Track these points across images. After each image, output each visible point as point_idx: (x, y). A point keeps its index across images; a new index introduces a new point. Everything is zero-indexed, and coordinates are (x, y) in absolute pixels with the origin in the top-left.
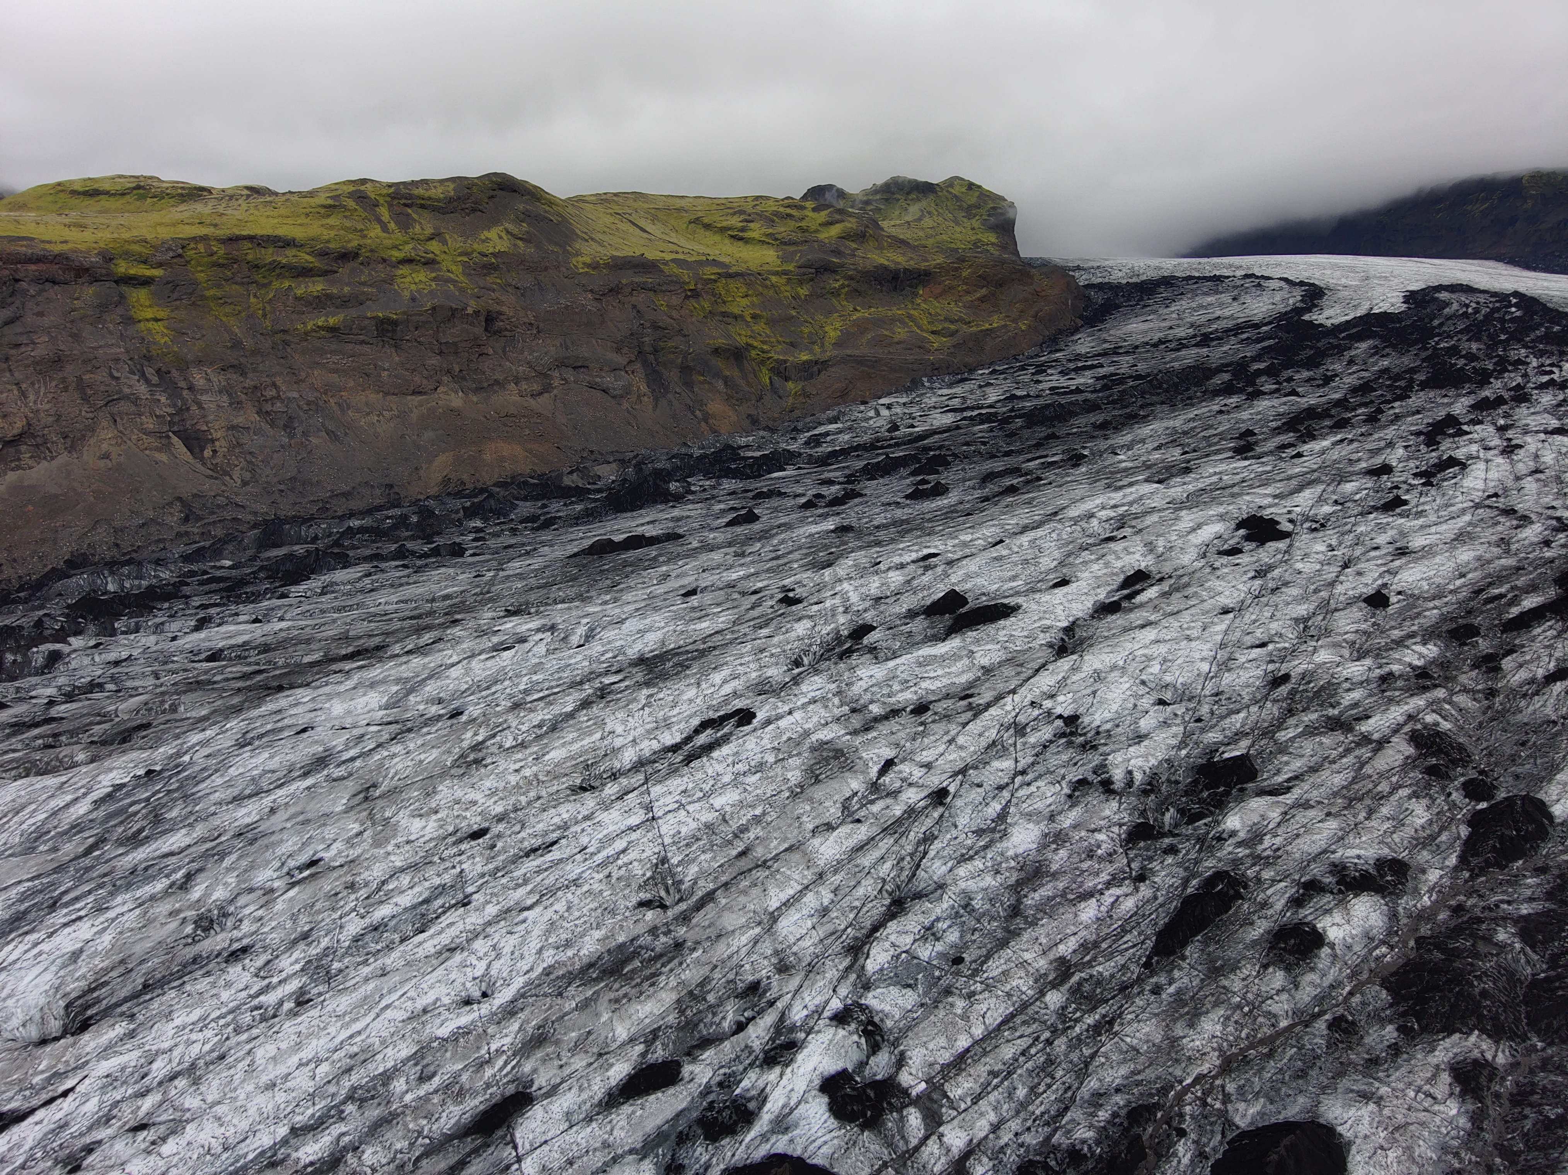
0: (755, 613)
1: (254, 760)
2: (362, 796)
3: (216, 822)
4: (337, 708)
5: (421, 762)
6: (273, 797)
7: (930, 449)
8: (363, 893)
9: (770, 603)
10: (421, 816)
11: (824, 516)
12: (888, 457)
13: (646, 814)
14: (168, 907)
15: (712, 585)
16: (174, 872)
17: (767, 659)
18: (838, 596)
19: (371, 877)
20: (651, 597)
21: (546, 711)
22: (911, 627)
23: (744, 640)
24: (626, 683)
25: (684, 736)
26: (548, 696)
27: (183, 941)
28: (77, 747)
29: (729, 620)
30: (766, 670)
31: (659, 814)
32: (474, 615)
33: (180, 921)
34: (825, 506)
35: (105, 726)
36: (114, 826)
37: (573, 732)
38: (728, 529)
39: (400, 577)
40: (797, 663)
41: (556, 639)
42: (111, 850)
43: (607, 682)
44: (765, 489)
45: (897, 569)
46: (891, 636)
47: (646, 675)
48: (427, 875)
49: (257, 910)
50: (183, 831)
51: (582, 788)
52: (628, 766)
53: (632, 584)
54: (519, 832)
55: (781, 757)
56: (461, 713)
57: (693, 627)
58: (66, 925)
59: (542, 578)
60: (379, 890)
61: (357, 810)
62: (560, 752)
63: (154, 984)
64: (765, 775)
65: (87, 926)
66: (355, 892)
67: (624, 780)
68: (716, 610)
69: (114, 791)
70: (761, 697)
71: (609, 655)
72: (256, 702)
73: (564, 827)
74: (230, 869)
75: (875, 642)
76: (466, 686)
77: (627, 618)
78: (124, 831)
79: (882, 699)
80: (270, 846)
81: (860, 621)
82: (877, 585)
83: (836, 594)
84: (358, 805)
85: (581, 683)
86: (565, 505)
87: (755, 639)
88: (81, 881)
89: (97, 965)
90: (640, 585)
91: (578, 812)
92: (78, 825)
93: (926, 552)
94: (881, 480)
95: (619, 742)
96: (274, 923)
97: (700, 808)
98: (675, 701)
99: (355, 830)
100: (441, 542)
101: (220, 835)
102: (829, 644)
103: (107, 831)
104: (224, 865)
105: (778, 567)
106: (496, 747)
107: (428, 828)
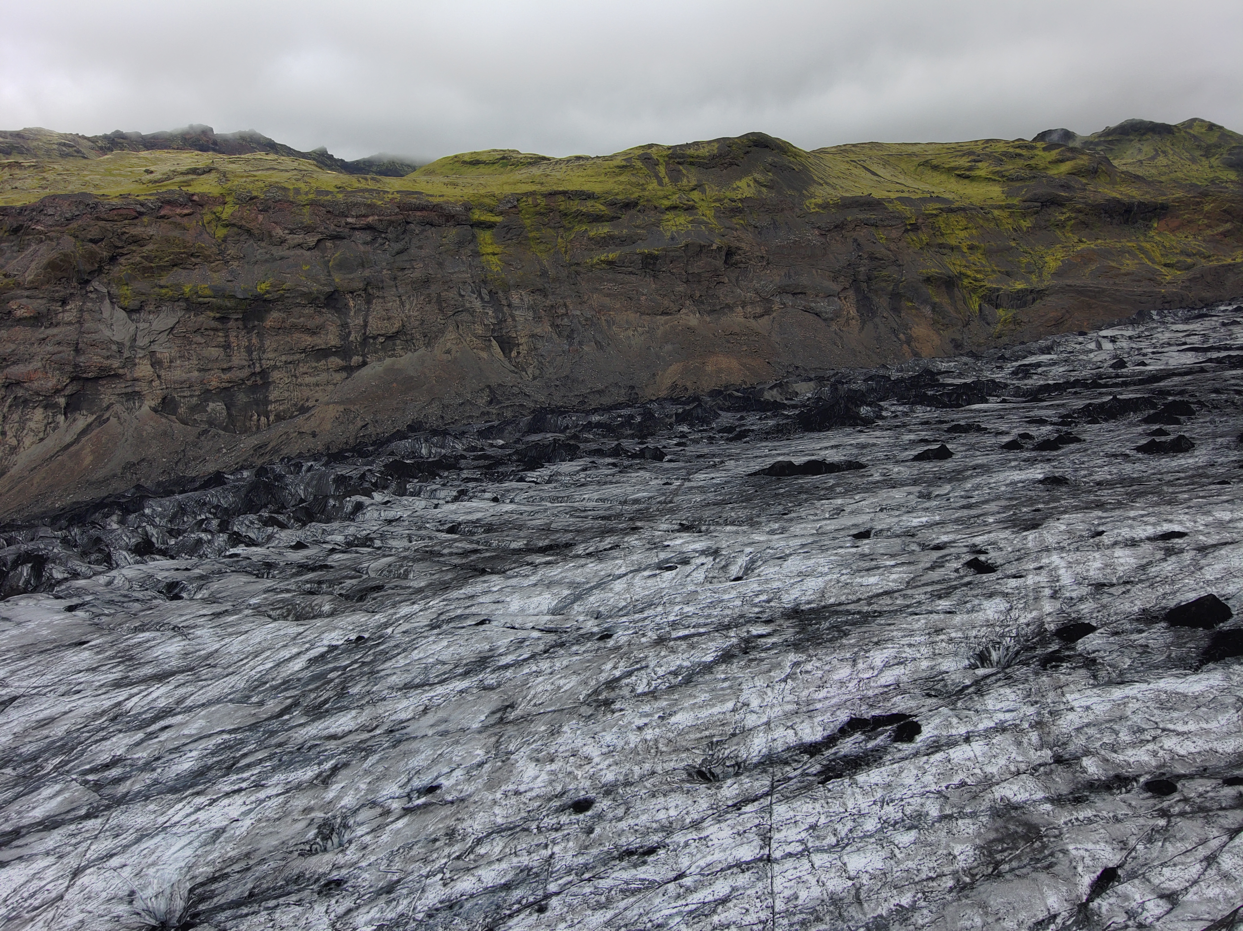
0: (935, 575)
1: (434, 647)
2: (498, 715)
3: (380, 709)
4: (515, 604)
5: (559, 688)
6: (432, 694)
7: (1169, 393)
8: (457, 849)
9: (955, 565)
10: (538, 760)
11: (1031, 462)
12: (1115, 398)
13: (762, 848)
14: (305, 801)
15: (889, 530)
16: (327, 759)
17: (944, 644)
18: (1044, 572)
19: (470, 830)
20: (820, 533)
21: (686, 655)
22: (1147, 638)
23: (918, 610)
24: (774, 639)
25: (826, 733)
26: (693, 635)
27: (302, 847)
28: (328, 597)
29: (902, 578)
30: (940, 660)
31: (777, 854)
32: (652, 525)
33: (308, 821)
34: (1033, 450)
35: (354, 581)
36: (311, 691)
37: (706, 692)
38: (916, 463)
39: (607, 475)
40: (983, 658)
41: (716, 566)
42: (297, 716)
43: (754, 633)
44: (962, 423)
45: (1126, 545)
46: (1117, 647)
47: (798, 633)
48: (519, 848)
49: (368, 833)
50: (354, 713)
51: (700, 773)
52: (755, 760)
53: (803, 515)
54: (620, 819)
55: (948, 812)
56: (610, 636)
57: (859, 580)
58: (227, 795)
59: (720, 495)
60: (472, 852)
61: (489, 733)
62: (687, 715)
63: (258, 894)
64: (922, 838)
65: (241, 802)
66: (450, 845)
67: (747, 780)
68: (888, 563)
69: (327, 652)
70: (930, 701)
71: (764, 597)
72: (462, 582)
73: (668, 829)
74: (367, 772)
75: (1094, 652)
76: (624, 604)
77: (791, 554)
78: (315, 698)
79: (1103, 752)
80: (406, 754)
81: (1073, 615)
82: (1098, 564)
83: (1041, 568)
84: (493, 725)
85: (728, 627)
86: (760, 419)
87: (931, 612)
88: (261, 745)
89: (227, 852)
90: (811, 517)
91: (687, 813)
92: (288, 681)
93: (1167, 527)
94: (1105, 425)
95: (751, 721)
96: (373, 858)
97: (828, 864)
98: (824, 679)
99: (478, 759)
100: (651, 443)
101: (377, 726)
102: (1027, 641)
103: (304, 695)
104: (365, 765)
105: (969, 519)
106: (629, 689)
107: (539, 780)
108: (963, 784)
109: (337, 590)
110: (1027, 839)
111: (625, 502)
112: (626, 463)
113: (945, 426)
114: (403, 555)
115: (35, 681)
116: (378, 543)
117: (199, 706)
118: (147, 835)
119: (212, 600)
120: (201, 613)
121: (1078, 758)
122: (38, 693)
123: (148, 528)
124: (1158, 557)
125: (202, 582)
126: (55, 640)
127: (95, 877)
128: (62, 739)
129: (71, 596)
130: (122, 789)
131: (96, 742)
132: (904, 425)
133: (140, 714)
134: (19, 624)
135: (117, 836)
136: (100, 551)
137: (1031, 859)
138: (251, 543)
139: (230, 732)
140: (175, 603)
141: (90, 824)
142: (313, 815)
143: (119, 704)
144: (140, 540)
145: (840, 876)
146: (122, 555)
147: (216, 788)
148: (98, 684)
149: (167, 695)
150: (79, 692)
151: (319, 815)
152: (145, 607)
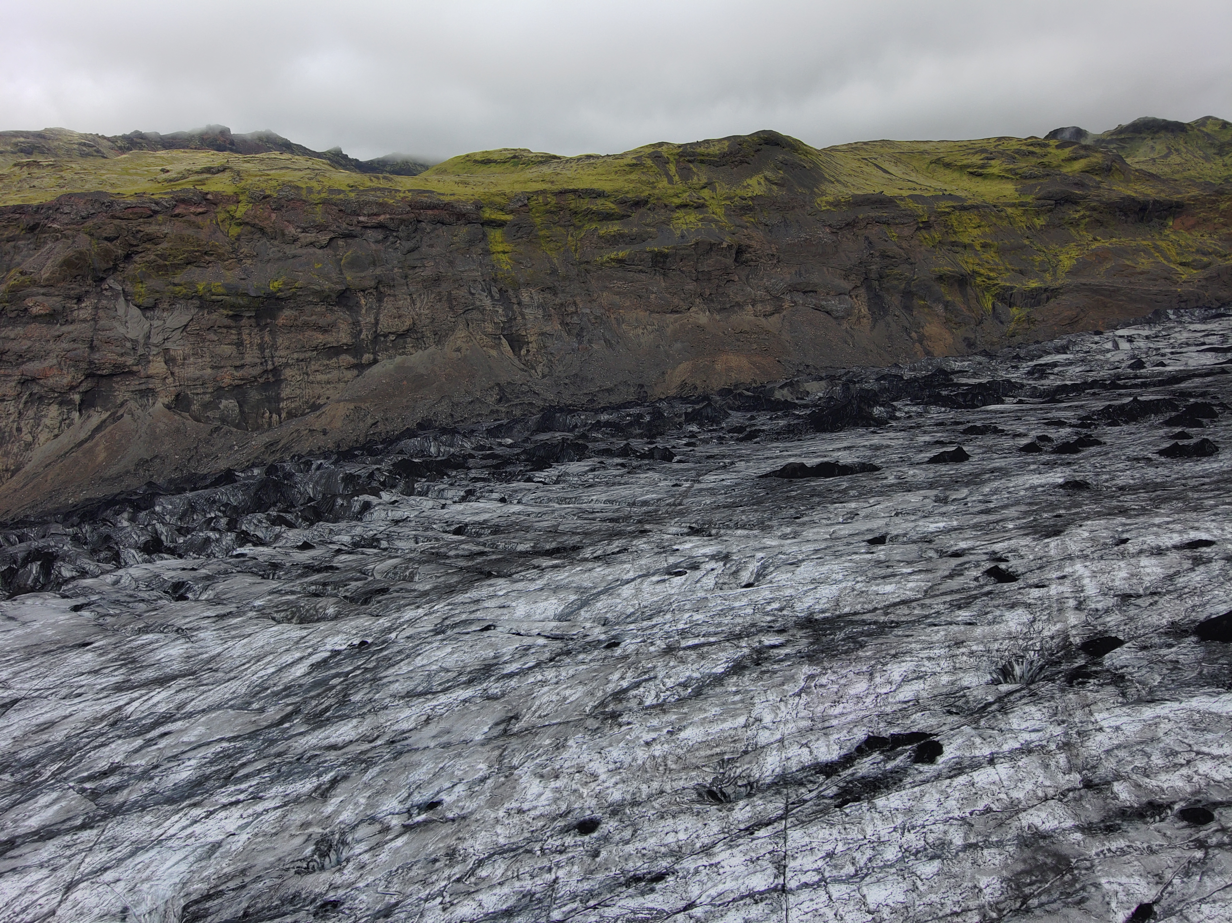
0: (955, 583)
1: (438, 653)
2: (502, 727)
3: (382, 719)
4: (521, 609)
5: (565, 699)
6: (435, 703)
8: (457, 870)
9: (975, 573)
10: (542, 776)
11: (1051, 465)
12: (1135, 399)
13: (776, 877)
14: (303, 816)
15: (905, 535)
16: (326, 772)
17: (965, 658)
18: (1067, 582)
19: (471, 850)
20: (834, 538)
21: (696, 666)
22: (1176, 653)
23: (936, 621)
24: (787, 650)
25: (843, 752)
26: (703, 645)
27: (299, 864)
28: (332, 600)
29: (920, 587)
30: (961, 675)
31: (792, 884)
32: (661, 528)
33: (305, 837)
34: (1052, 453)
35: (359, 584)
36: (312, 698)
37: (717, 706)
38: (931, 466)
39: (615, 476)
40: (1006, 673)
41: (726, 571)
42: (298, 725)
43: (767, 643)
44: (978, 424)
45: (1152, 554)
46: (1146, 663)
47: (812, 644)
48: (522, 871)
49: (366, 852)
50: (355, 722)
51: (712, 794)
52: (768, 780)
53: (816, 518)
54: (627, 842)
55: (973, 840)
56: (617, 644)
57: (875, 588)
58: (224, 807)
59: (730, 497)
60: (472, 874)
61: (492, 745)
62: (697, 731)
63: (252, 914)
64: (946, 869)
65: (237, 815)
66: (451, 866)
67: (760, 802)
68: (905, 570)
69: (330, 657)
70: (951, 719)
71: (776, 605)
72: (467, 585)
73: (677, 854)
74: (367, 786)
75: (1122, 667)
76: (632, 610)
77: (803, 560)
78: (316, 706)
79: (1135, 777)
80: (408, 767)
81: (1100, 628)
82: (1123, 574)
83: (1064, 577)
84: (496, 738)
85: (739, 637)
86: (771, 419)
87: (951, 623)
88: (261, 755)
89: (223, 869)
90: (824, 521)
91: (698, 837)
92: (290, 687)
93: (1194, 535)
94: (1125, 427)
95: (764, 737)
96: (371, 879)
97: (846, 897)
98: (840, 694)
99: (481, 773)
100: (660, 443)
101: (378, 736)
102: (1052, 655)
103: (305, 702)
104: (365, 778)
105: (988, 524)
106: (637, 701)
107: (543, 797)
108: (988, 810)
109: (342, 592)
110: (1057, 871)
111: (634, 504)
112: (635, 463)
113: (961, 428)
114: (408, 556)
115: (38, 683)
116: (384, 544)
117: (199, 712)
118: (142, 848)
119: (217, 601)
120: (205, 614)
121: (1109, 783)
122: (40, 696)
123: (158, 526)
124: (1185, 567)
125: (208, 583)
126: (59, 641)
127: (88, 891)
128: (61, 744)
129: (77, 595)
130: (119, 798)
131: (95, 748)
132: (919, 426)
133: (140, 719)
134: (24, 624)
135: (112, 848)
136: (110, 548)
137: (1062, 893)
138: (259, 542)
139: (230, 740)
140: (180, 603)
141: (85, 835)
142: (310, 830)
143: (119, 708)
144: (149, 538)
145: (859, 910)
146: (130, 554)
147: (213, 799)
148: (99, 687)
149: (168, 700)
150: (80, 695)
151: (317, 830)
152: (150, 608)
